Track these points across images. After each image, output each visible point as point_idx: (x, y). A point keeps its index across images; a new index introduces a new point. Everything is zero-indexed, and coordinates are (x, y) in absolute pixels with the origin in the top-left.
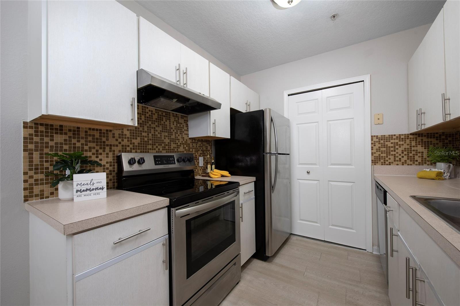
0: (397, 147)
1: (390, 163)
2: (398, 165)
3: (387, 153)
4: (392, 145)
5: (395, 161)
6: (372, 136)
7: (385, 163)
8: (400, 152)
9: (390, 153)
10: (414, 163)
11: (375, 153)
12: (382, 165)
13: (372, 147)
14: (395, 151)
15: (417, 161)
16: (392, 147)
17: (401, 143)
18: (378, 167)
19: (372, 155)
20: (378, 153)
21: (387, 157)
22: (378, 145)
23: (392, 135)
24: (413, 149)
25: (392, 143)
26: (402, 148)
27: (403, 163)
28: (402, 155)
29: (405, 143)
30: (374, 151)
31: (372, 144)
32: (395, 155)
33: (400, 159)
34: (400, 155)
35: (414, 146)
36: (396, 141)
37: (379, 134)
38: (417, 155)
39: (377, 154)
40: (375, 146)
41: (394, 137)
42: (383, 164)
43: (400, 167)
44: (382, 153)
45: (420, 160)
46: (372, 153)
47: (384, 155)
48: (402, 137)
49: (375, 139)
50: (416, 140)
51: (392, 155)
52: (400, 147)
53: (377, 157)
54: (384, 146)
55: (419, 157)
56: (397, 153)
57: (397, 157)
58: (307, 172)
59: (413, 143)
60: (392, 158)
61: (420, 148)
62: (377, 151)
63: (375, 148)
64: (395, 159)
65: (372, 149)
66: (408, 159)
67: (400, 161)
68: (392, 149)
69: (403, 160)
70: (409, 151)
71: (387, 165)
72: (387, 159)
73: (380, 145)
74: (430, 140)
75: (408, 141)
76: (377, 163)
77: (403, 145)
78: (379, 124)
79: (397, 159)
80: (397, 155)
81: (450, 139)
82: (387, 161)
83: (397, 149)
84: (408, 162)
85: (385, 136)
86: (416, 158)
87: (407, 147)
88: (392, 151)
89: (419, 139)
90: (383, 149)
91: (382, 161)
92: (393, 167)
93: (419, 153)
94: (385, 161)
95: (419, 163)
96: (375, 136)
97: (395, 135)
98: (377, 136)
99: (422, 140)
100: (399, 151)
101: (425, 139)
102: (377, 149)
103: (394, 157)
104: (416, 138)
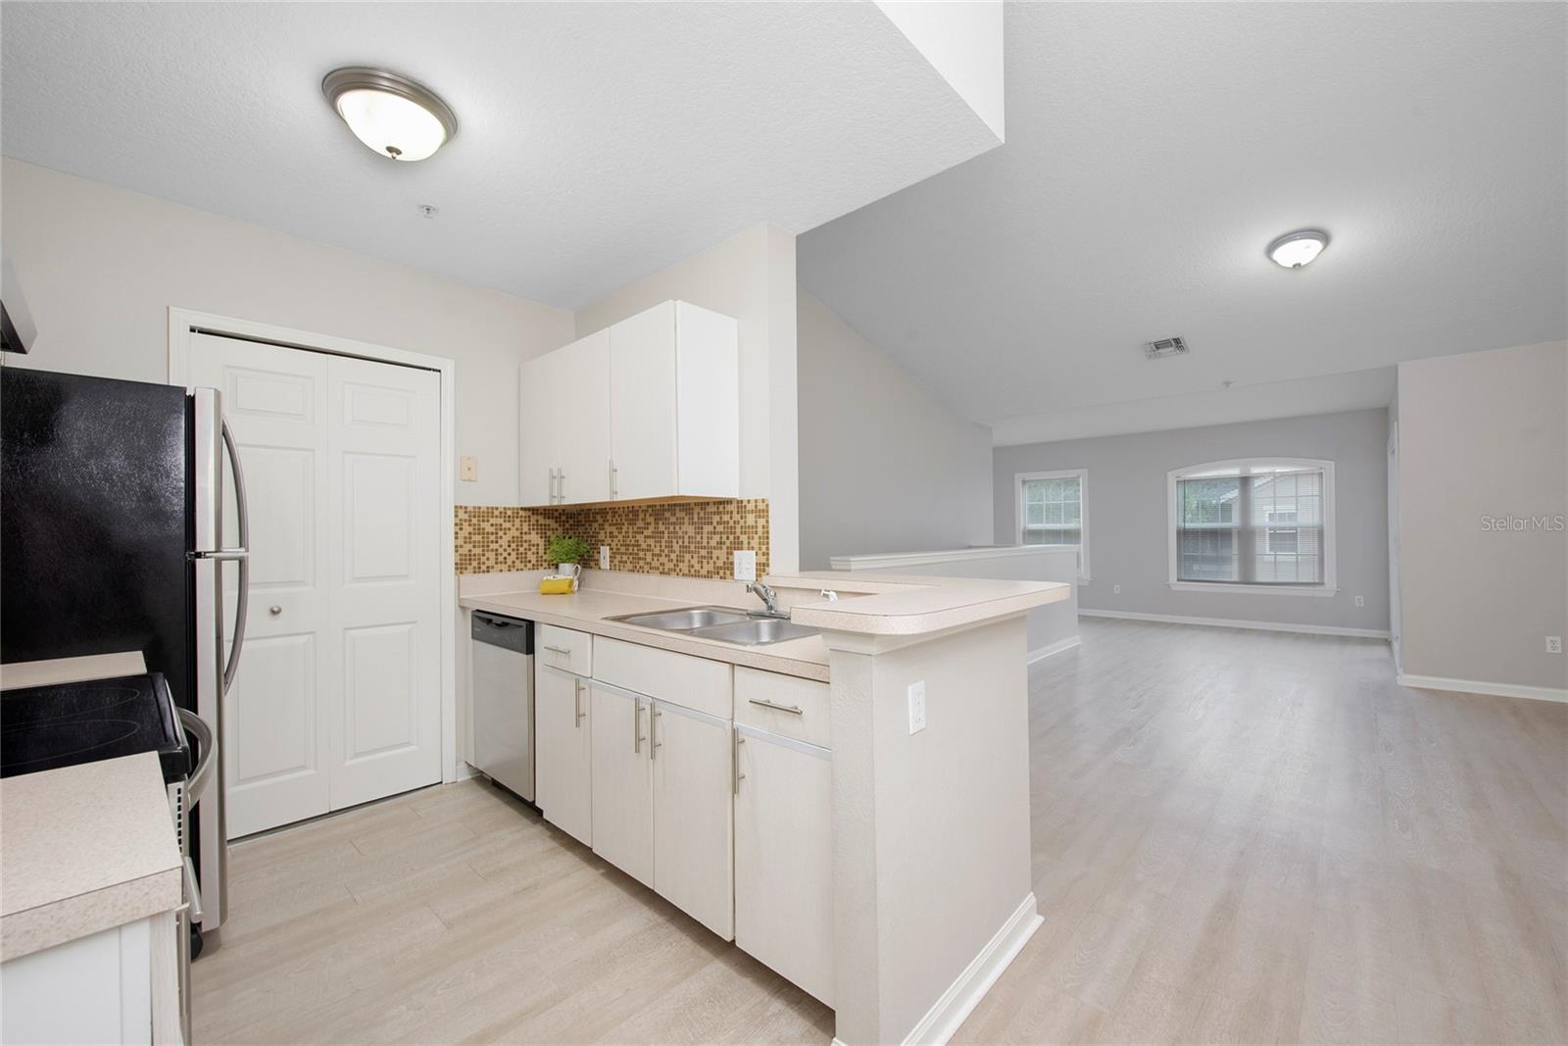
0: (501, 533)
1: (488, 567)
2: (501, 571)
3: (483, 546)
4: (492, 530)
5: (496, 563)
6: (456, 507)
7: (480, 568)
8: (505, 546)
9: (488, 546)
10: (526, 566)
11: (461, 546)
12: (475, 572)
13: (456, 533)
14: (497, 542)
15: (530, 562)
16: (492, 534)
17: (507, 525)
18: (468, 577)
19: (457, 551)
20: (468, 546)
21: (484, 555)
22: (467, 529)
23: (492, 508)
24: (525, 537)
25: (492, 525)
26: (510, 534)
27: (509, 566)
28: (509, 550)
29: (513, 525)
30: (460, 541)
31: (456, 525)
32: (497, 550)
33: (505, 558)
34: (505, 550)
35: (526, 533)
36: (500, 521)
37: (471, 504)
38: (530, 550)
39: (464, 550)
40: (461, 529)
41: (496, 513)
42: (477, 570)
43: (506, 574)
44: (474, 547)
45: (534, 562)
46: (456, 547)
47: (478, 551)
48: (509, 513)
49: (462, 515)
50: (530, 521)
51: (492, 550)
52: (505, 534)
53: (466, 555)
54: (480, 531)
55: (533, 553)
56: (501, 546)
57: (501, 554)
58: (273, 612)
59: (525, 528)
60: (492, 555)
61: (535, 538)
62: (465, 543)
63: (461, 534)
64: (497, 559)
65: (456, 538)
66: (517, 558)
67: (506, 563)
68: (492, 538)
69: (509, 562)
70: (518, 541)
71: (484, 572)
72: (483, 559)
73: (471, 529)
74: (548, 522)
75: (517, 522)
76: (466, 569)
77: (509, 529)
78: (470, 480)
79: (501, 559)
80: (501, 550)
81: (571, 522)
82: (484, 563)
83: (501, 537)
84: (518, 564)
85: (480, 508)
86: (531, 556)
87: (517, 534)
88: (492, 542)
89: (534, 519)
90: (478, 538)
91: (475, 564)
92: (493, 575)
93: (534, 545)
94: (479, 563)
95: (533, 565)
96: (461, 507)
97: (497, 509)
98: (466, 508)
99: (537, 521)
100: (504, 542)
101: (542, 521)
102: (465, 538)
103: (496, 555)
104: (529, 517)
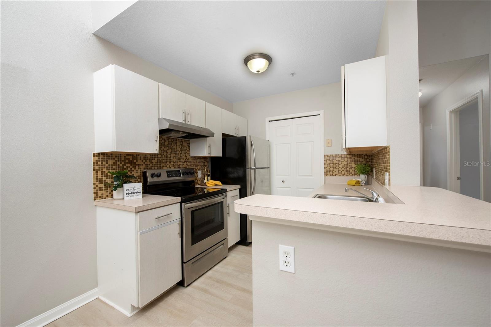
0: (340, 163)
1: (335, 174)
2: (340, 176)
3: (334, 167)
4: (337, 162)
5: (338, 173)
6: (325, 155)
7: (332, 174)
8: (341, 167)
9: (335, 167)
10: (349, 175)
11: (326, 167)
12: (331, 176)
13: (325, 163)
14: (338, 166)
15: (351, 173)
16: (337, 163)
17: (342, 160)
18: (329, 177)
19: (325, 169)
20: (329, 167)
21: (334, 170)
22: (328, 162)
23: (337, 155)
24: (349, 164)
25: (337, 160)
27: (343, 174)
28: (343, 169)
29: (345, 160)
30: (326, 166)
31: (325, 161)
32: (338, 169)
33: (341, 172)
34: (341, 169)
35: (349, 163)
36: (340, 159)
37: (329, 154)
38: (351, 169)
39: (327, 169)
40: (326, 162)
41: (338, 156)
42: (332, 175)
43: (342, 177)
44: (331, 168)
45: (353, 173)
46: (325, 167)
47: (332, 169)
48: (343, 156)
49: (326, 157)
50: (351, 159)
51: (337, 169)
52: (341, 163)
53: (328, 170)
54: (333, 163)
55: (353, 170)
56: (340, 167)
57: (340, 170)
58: (283, 182)
59: (349, 161)
60: (337, 170)
61: (353, 165)
62: (328, 166)
63: (326, 164)
64: (338, 172)
65: (325, 165)
66: (346, 172)
67: (342, 173)
68: (337, 165)
69: (343, 173)
70: (347, 166)
71: (334, 176)
72: (334, 172)
73: (329, 162)
74: (359, 159)
75: (346, 159)
76: (328, 174)
77: (343, 162)
78: (329, 147)
79: (340, 172)
80: (340, 169)
81: (370, 158)
82: (334, 173)
83: (340, 165)
84: (346, 173)
85: (332, 155)
86: (351, 171)
87: (346, 163)
88: (337, 166)
89: (353, 158)
90: (332, 165)
91: (331, 173)
92: (337, 177)
93: (353, 167)
94: (332, 173)
95: (353, 174)
96: (326, 155)
97: (338, 155)
98: (328, 155)
99: (354, 159)
100: (341, 166)
101: (356, 158)
102: (328, 165)
103: (338, 170)
104: (351, 157)
